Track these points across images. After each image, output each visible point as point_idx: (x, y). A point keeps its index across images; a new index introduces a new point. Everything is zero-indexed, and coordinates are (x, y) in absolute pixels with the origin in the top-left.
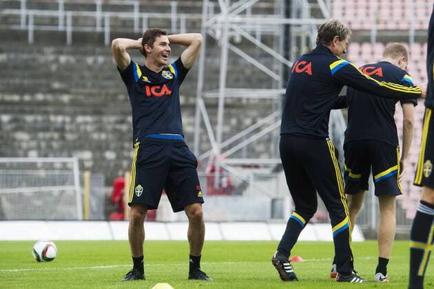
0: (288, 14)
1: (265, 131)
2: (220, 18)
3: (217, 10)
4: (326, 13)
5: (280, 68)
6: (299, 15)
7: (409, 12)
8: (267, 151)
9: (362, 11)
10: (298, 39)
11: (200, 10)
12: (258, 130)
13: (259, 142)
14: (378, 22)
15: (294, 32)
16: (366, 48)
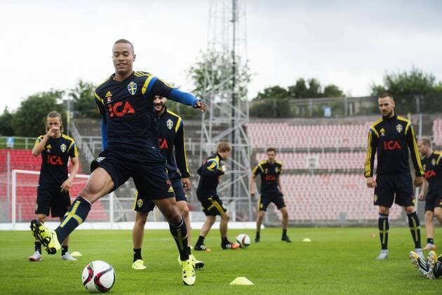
0: (233, 142)
1: (225, 187)
2: (208, 144)
3: (206, 141)
4: (247, 142)
5: (230, 163)
6: (237, 143)
7: (279, 142)
8: (226, 194)
9: (261, 141)
10: (237, 153)
11: (200, 141)
12: (222, 186)
13: (223, 191)
14: (267, 145)
15: (236, 149)
16: (263, 155)
